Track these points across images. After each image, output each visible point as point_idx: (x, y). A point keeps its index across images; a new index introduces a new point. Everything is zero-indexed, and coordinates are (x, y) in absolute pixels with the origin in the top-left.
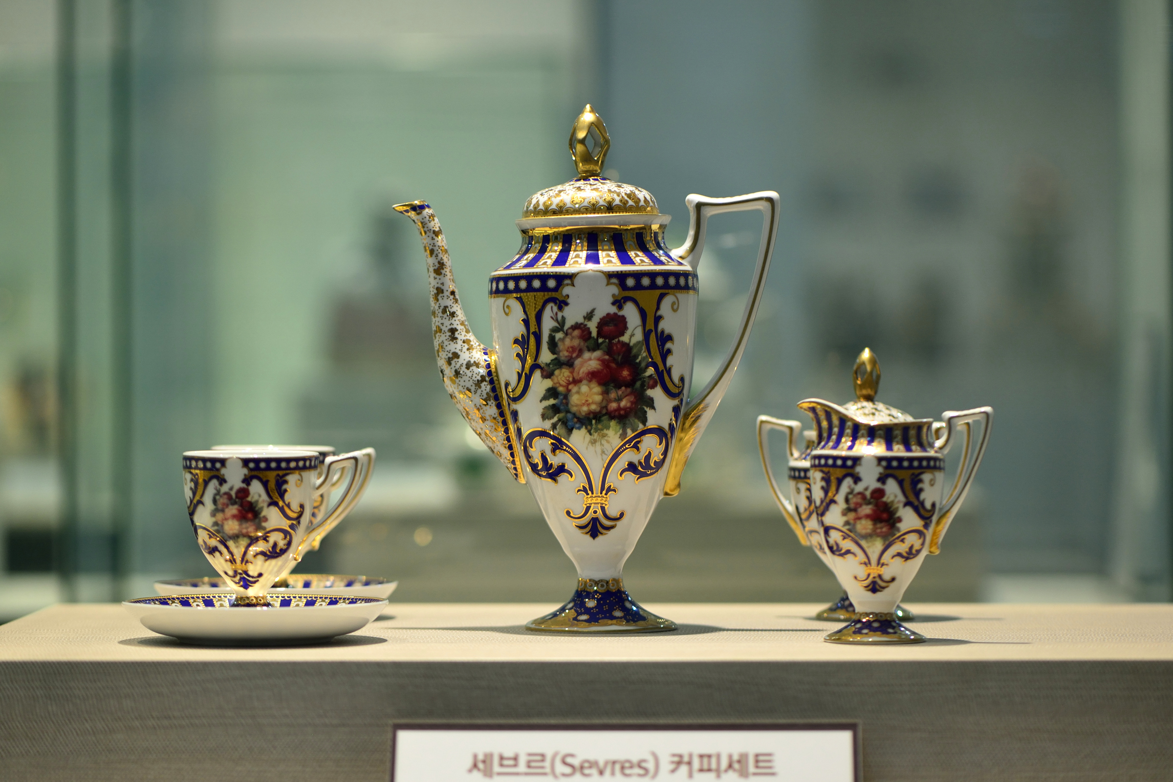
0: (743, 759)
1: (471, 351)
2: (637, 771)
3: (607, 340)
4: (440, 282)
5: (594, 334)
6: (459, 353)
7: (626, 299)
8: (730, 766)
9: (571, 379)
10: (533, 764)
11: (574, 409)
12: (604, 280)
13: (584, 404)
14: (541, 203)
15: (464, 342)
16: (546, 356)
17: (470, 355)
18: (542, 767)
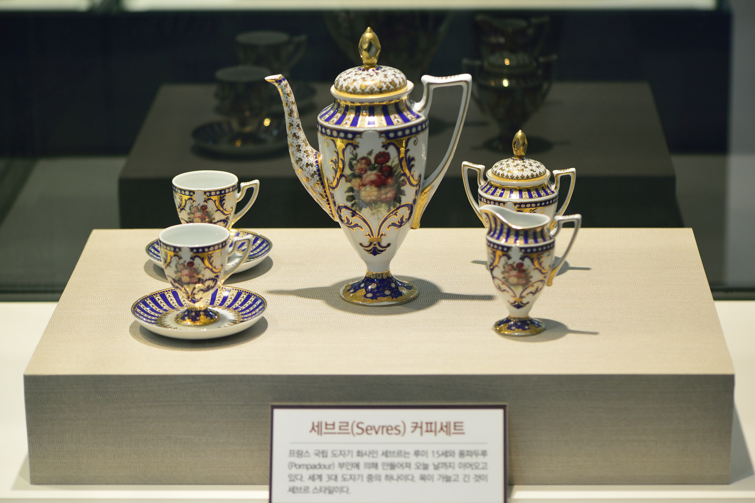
0: (448, 425)
1: (308, 157)
2: (395, 431)
3: (380, 165)
4: (291, 120)
5: (373, 162)
6: (302, 158)
7: (389, 144)
8: (442, 429)
9: (361, 184)
10: (342, 428)
11: (363, 198)
12: (378, 135)
13: (368, 196)
14: (344, 86)
15: (305, 152)
16: (348, 172)
17: (308, 160)
18: (347, 430)
